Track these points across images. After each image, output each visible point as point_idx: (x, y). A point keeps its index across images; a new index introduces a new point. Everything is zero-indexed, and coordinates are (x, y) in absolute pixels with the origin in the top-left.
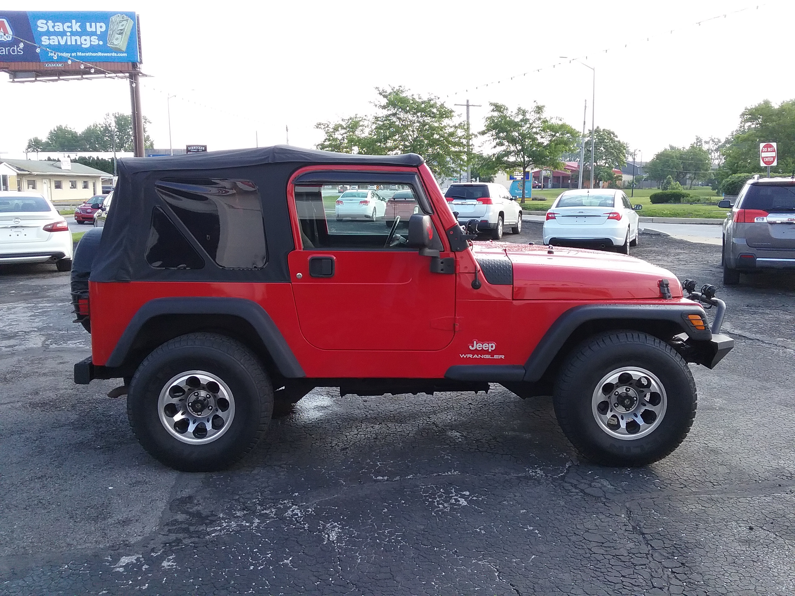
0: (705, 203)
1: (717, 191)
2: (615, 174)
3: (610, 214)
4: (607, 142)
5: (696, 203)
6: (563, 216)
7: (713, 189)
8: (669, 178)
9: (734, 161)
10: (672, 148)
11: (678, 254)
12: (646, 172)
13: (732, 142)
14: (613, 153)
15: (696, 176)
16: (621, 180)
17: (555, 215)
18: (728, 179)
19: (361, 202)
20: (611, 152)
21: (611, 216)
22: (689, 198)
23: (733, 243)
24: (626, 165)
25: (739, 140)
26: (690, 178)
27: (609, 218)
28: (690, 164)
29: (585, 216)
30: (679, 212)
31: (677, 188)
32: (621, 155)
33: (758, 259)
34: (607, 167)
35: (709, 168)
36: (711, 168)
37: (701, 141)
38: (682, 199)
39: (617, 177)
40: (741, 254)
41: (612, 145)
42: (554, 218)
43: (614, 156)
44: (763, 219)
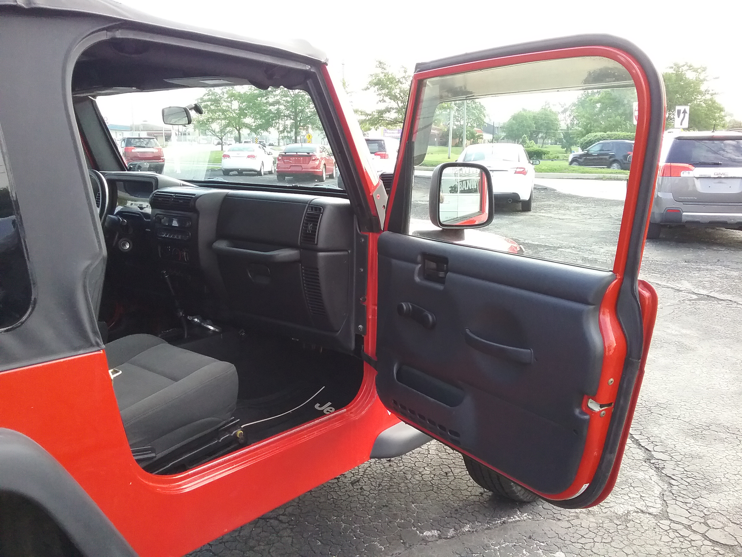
0: (563, 160)
1: (565, 149)
2: (476, 134)
4: (469, 103)
5: (556, 160)
7: (563, 147)
8: (525, 137)
9: (588, 121)
10: (524, 110)
11: (578, 208)
12: (503, 131)
13: (577, 105)
14: (475, 114)
15: (548, 135)
16: (482, 138)
18: (585, 138)
19: (249, 157)
20: (473, 112)
21: (518, 170)
22: (549, 155)
23: (658, 196)
24: (486, 125)
25: (592, 101)
26: (542, 137)
28: (542, 125)
30: (555, 167)
31: (532, 147)
32: (482, 115)
33: (684, 214)
34: (469, 126)
35: (559, 128)
36: (560, 128)
37: (548, 104)
38: (543, 156)
39: (479, 136)
40: (667, 209)
41: (474, 106)
43: (475, 116)
44: (689, 173)
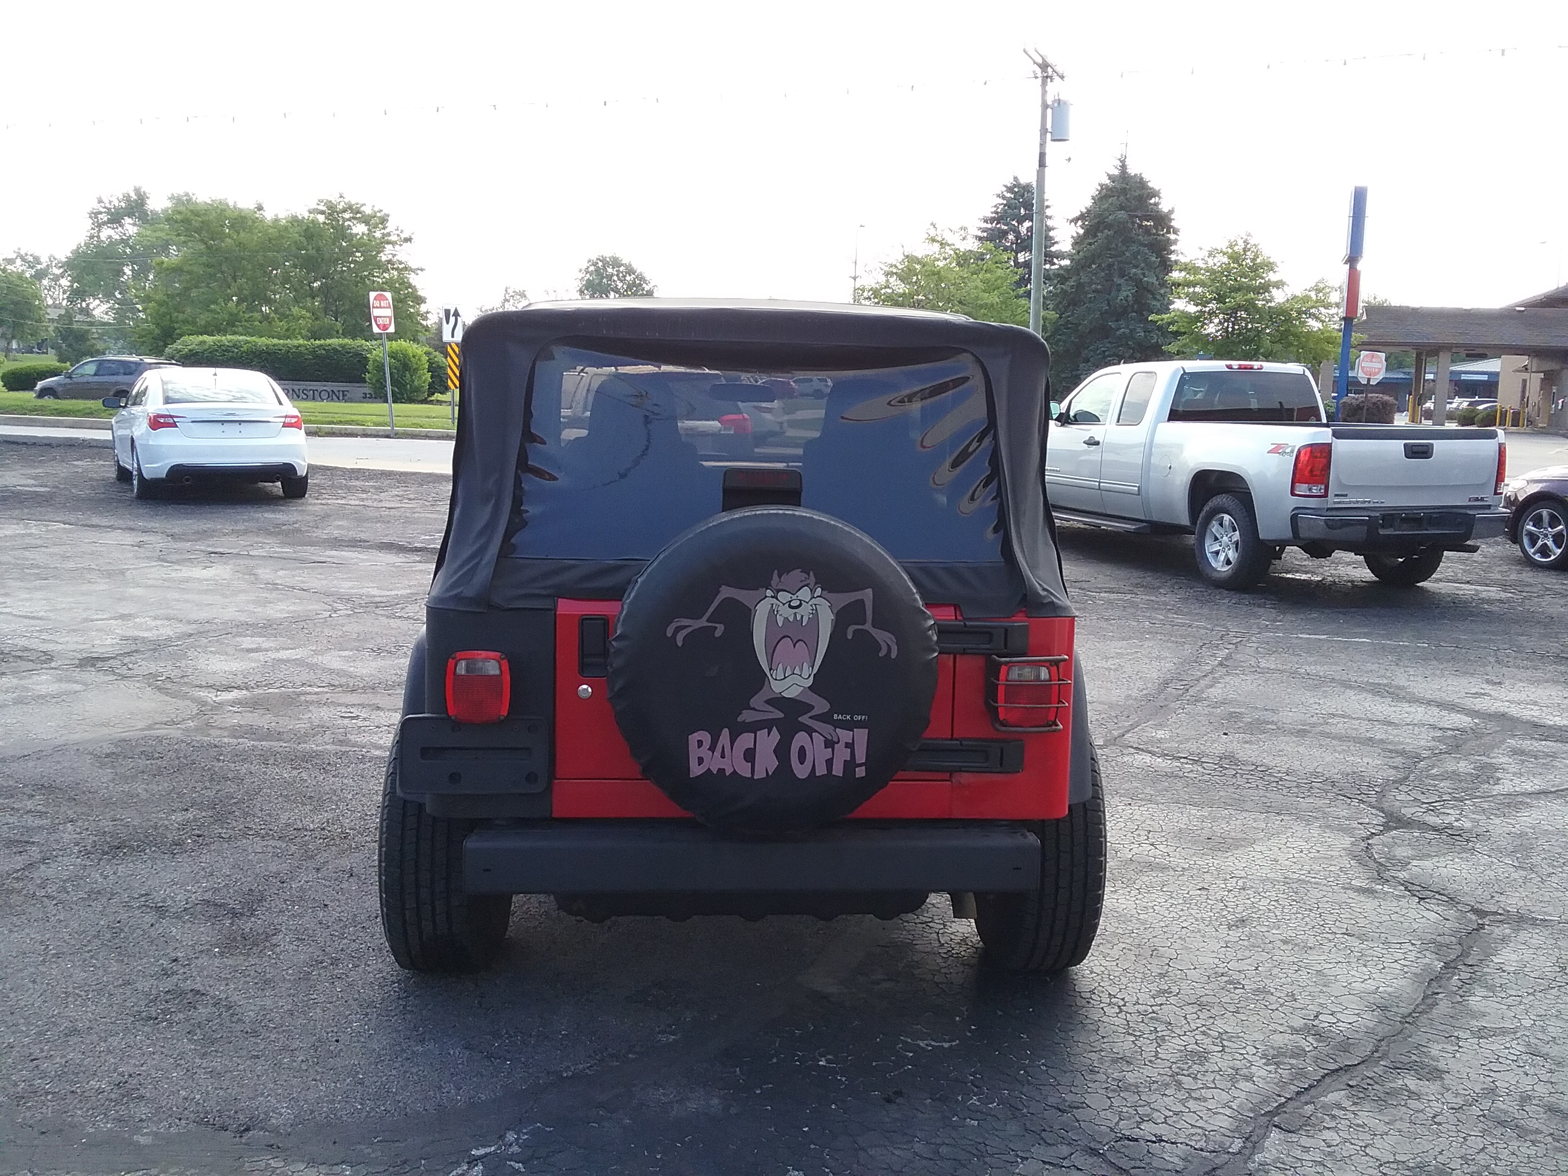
3: (286, 417)
6: (193, 422)
15: (17, 331)
17: (175, 419)
21: (288, 420)
26: (4, 336)
27: (285, 425)
29: (240, 422)
42: (174, 425)
